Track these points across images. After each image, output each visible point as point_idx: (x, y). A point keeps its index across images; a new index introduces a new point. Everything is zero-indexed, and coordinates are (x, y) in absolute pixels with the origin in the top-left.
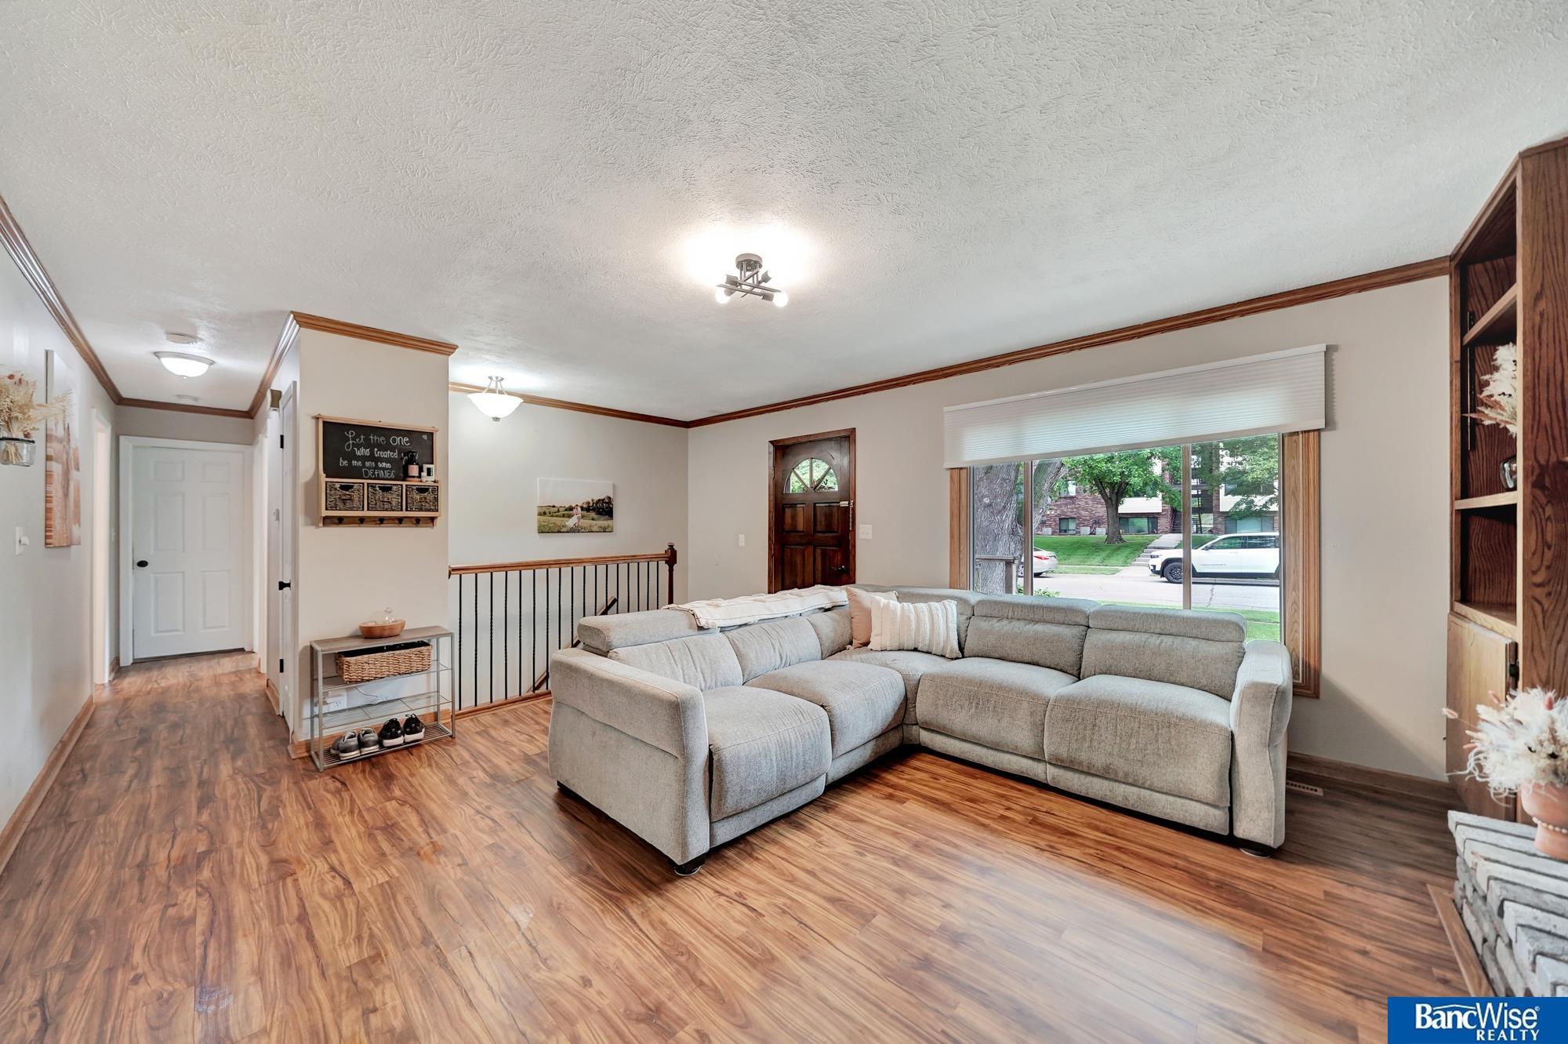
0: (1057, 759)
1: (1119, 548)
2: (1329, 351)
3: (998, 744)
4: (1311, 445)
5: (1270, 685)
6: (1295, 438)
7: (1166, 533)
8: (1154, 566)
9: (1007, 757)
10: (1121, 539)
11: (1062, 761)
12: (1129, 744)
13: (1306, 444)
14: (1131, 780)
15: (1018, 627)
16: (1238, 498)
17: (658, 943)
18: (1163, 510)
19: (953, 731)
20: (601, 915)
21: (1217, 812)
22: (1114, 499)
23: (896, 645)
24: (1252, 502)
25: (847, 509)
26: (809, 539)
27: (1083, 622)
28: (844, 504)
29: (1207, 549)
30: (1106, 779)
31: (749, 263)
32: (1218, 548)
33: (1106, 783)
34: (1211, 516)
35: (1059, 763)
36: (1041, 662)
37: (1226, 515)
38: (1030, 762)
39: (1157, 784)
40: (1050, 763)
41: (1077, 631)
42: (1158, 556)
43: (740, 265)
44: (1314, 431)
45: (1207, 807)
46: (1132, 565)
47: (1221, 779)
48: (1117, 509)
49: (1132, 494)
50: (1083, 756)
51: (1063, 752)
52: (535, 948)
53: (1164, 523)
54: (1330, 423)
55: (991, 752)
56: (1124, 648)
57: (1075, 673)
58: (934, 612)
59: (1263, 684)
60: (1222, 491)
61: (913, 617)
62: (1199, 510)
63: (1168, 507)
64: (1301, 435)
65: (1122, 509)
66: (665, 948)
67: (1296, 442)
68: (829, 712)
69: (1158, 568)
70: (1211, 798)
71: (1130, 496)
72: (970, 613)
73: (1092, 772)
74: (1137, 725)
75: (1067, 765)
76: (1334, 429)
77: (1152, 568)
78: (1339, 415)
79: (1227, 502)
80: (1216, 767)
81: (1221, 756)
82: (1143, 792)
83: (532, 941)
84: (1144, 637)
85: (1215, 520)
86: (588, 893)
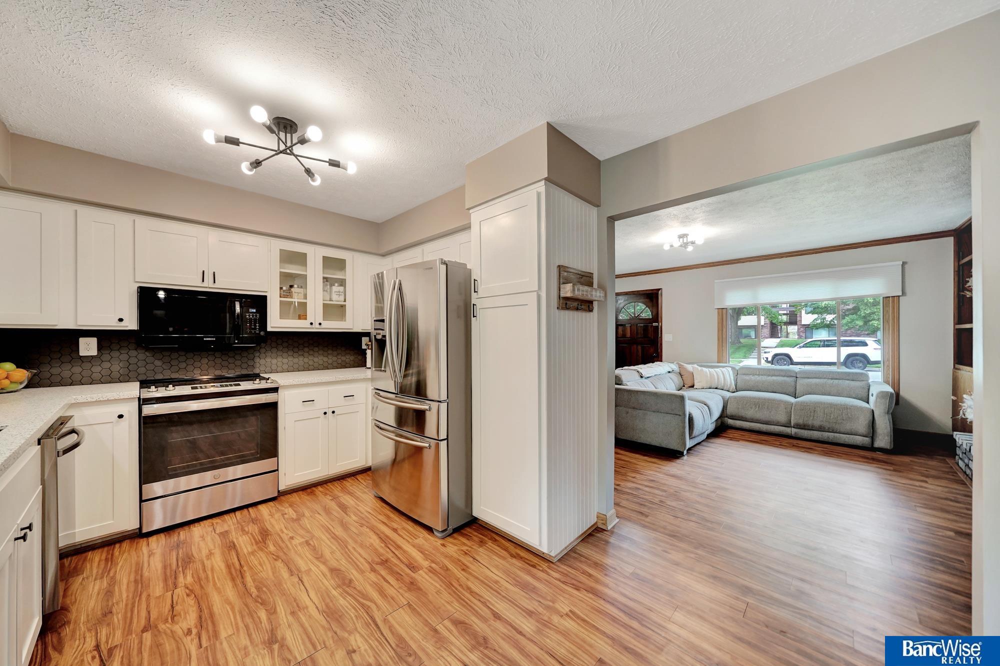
0: (797, 425)
1: (739, 348)
2: (904, 264)
3: (769, 421)
4: (895, 302)
5: (888, 392)
6: (888, 299)
7: (767, 338)
8: (767, 358)
9: (773, 427)
10: (740, 342)
11: (800, 426)
12: (830, 417)
13: (893, 301)
14: (831, 431)
15: (764, 378)
16: (816, 316)
18: (765, 324)
19: (746, 418)
21: (867, 439)
22: (735, 318)
23: (708, 386)
24: (825, 318)
25: (657, 327)
26: (633, 341)
27: (794, 375)
28: (654, 324)
29: (800, 347)
30: (820, 431)
32: (807, 347)
33: (820, 433)
34: (796, 327)
35: (798, 426)
37: (807, 327)
38: (784, 428)
39: (842, 430)
40: (794, 427)
41: (793, 379)
42: (769, 352)
44: (897, 296)
45: (863, 437)
46: (749, 358)
47: (869, 426)
48: (737, 323)
49: (746, 314)
51: (801, 422)
53: (766, 331)
54: (904, 293)
55: (765, 425)
56: (817, 385)
57: (794, 396)
58: (724, 372)
59: (885, 392)
60: (803, 312)
61: (715, 374)
62: (787, 324)
63: (768, 322)
64: (891, 298)
65: (740, 323)
67: (889, 301)
68: (708, 406)
69: (770, 359)
70: (865, 433)
71: (745, 315)
72: (737, 373)
73: (814, 429)
74: (833, 409)
75: (802, 427)
76: (905, 296)
77: (765, 359)
78: (908, 290)
79: (807, 319)
80: (867, 422)
81: (869, 418)
82: (836, 434)
84: (825, 380)
85: (798, 329)
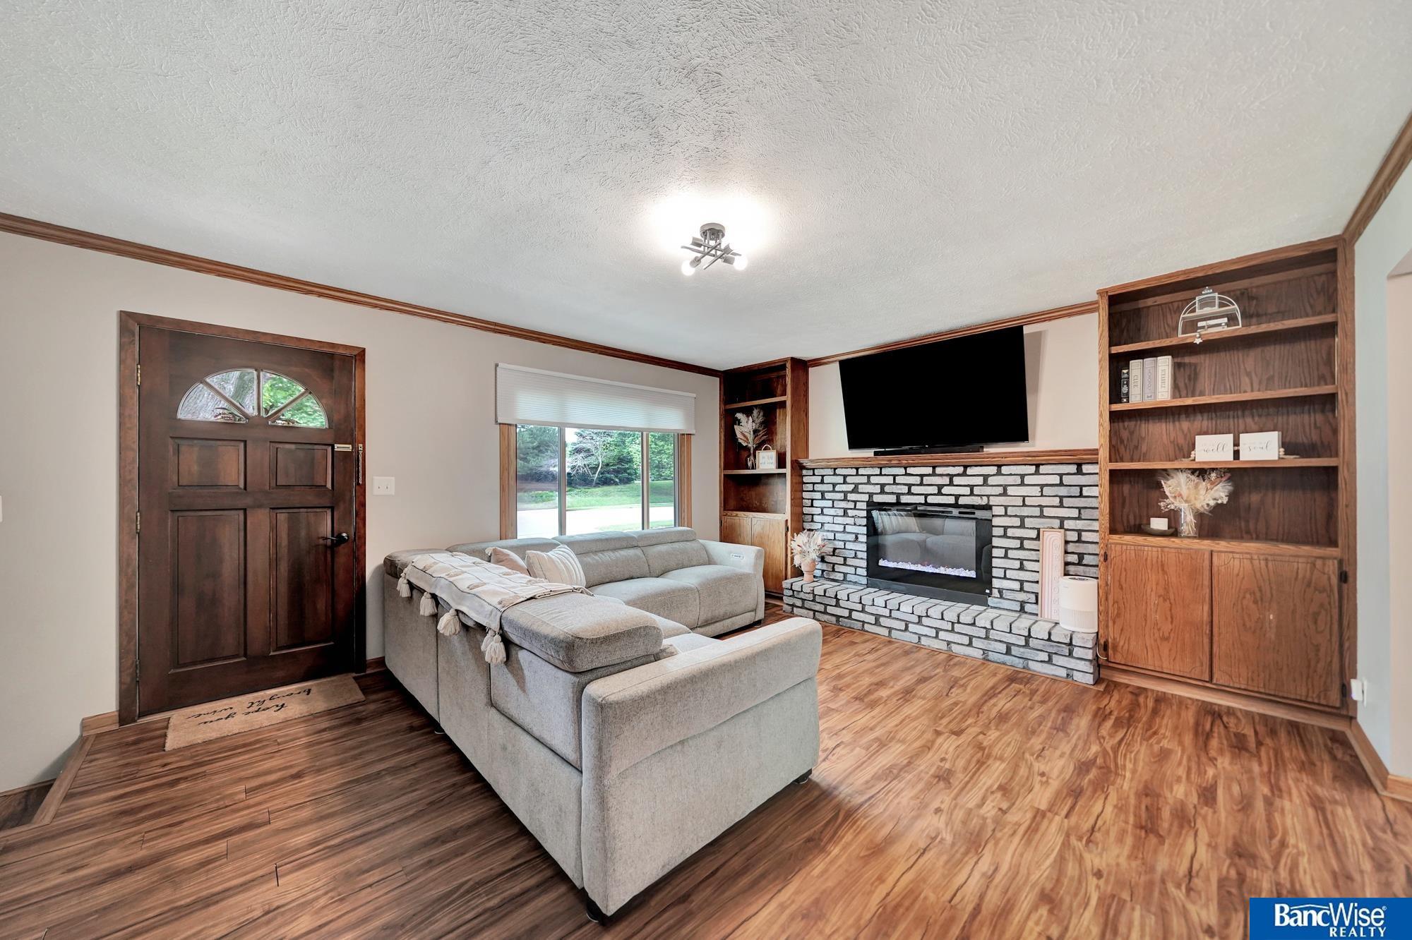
17: (886, 783)
20: (869, 819)
31: (714, 232)
36: (634, 575)
43: (704, 233)
50: (717, 613)
52: (925, 850)
66: (889, 779)
83: (919, 853)
86: (847, 832)
